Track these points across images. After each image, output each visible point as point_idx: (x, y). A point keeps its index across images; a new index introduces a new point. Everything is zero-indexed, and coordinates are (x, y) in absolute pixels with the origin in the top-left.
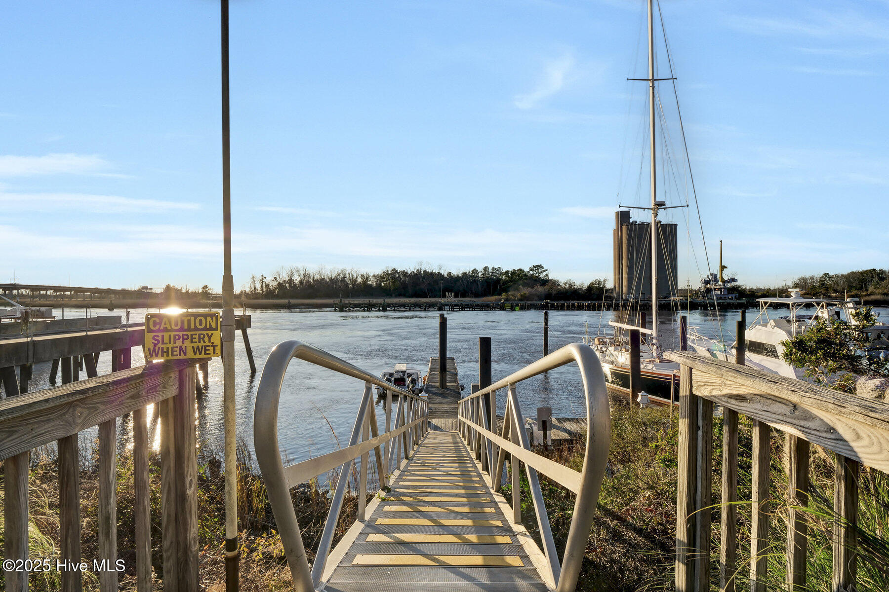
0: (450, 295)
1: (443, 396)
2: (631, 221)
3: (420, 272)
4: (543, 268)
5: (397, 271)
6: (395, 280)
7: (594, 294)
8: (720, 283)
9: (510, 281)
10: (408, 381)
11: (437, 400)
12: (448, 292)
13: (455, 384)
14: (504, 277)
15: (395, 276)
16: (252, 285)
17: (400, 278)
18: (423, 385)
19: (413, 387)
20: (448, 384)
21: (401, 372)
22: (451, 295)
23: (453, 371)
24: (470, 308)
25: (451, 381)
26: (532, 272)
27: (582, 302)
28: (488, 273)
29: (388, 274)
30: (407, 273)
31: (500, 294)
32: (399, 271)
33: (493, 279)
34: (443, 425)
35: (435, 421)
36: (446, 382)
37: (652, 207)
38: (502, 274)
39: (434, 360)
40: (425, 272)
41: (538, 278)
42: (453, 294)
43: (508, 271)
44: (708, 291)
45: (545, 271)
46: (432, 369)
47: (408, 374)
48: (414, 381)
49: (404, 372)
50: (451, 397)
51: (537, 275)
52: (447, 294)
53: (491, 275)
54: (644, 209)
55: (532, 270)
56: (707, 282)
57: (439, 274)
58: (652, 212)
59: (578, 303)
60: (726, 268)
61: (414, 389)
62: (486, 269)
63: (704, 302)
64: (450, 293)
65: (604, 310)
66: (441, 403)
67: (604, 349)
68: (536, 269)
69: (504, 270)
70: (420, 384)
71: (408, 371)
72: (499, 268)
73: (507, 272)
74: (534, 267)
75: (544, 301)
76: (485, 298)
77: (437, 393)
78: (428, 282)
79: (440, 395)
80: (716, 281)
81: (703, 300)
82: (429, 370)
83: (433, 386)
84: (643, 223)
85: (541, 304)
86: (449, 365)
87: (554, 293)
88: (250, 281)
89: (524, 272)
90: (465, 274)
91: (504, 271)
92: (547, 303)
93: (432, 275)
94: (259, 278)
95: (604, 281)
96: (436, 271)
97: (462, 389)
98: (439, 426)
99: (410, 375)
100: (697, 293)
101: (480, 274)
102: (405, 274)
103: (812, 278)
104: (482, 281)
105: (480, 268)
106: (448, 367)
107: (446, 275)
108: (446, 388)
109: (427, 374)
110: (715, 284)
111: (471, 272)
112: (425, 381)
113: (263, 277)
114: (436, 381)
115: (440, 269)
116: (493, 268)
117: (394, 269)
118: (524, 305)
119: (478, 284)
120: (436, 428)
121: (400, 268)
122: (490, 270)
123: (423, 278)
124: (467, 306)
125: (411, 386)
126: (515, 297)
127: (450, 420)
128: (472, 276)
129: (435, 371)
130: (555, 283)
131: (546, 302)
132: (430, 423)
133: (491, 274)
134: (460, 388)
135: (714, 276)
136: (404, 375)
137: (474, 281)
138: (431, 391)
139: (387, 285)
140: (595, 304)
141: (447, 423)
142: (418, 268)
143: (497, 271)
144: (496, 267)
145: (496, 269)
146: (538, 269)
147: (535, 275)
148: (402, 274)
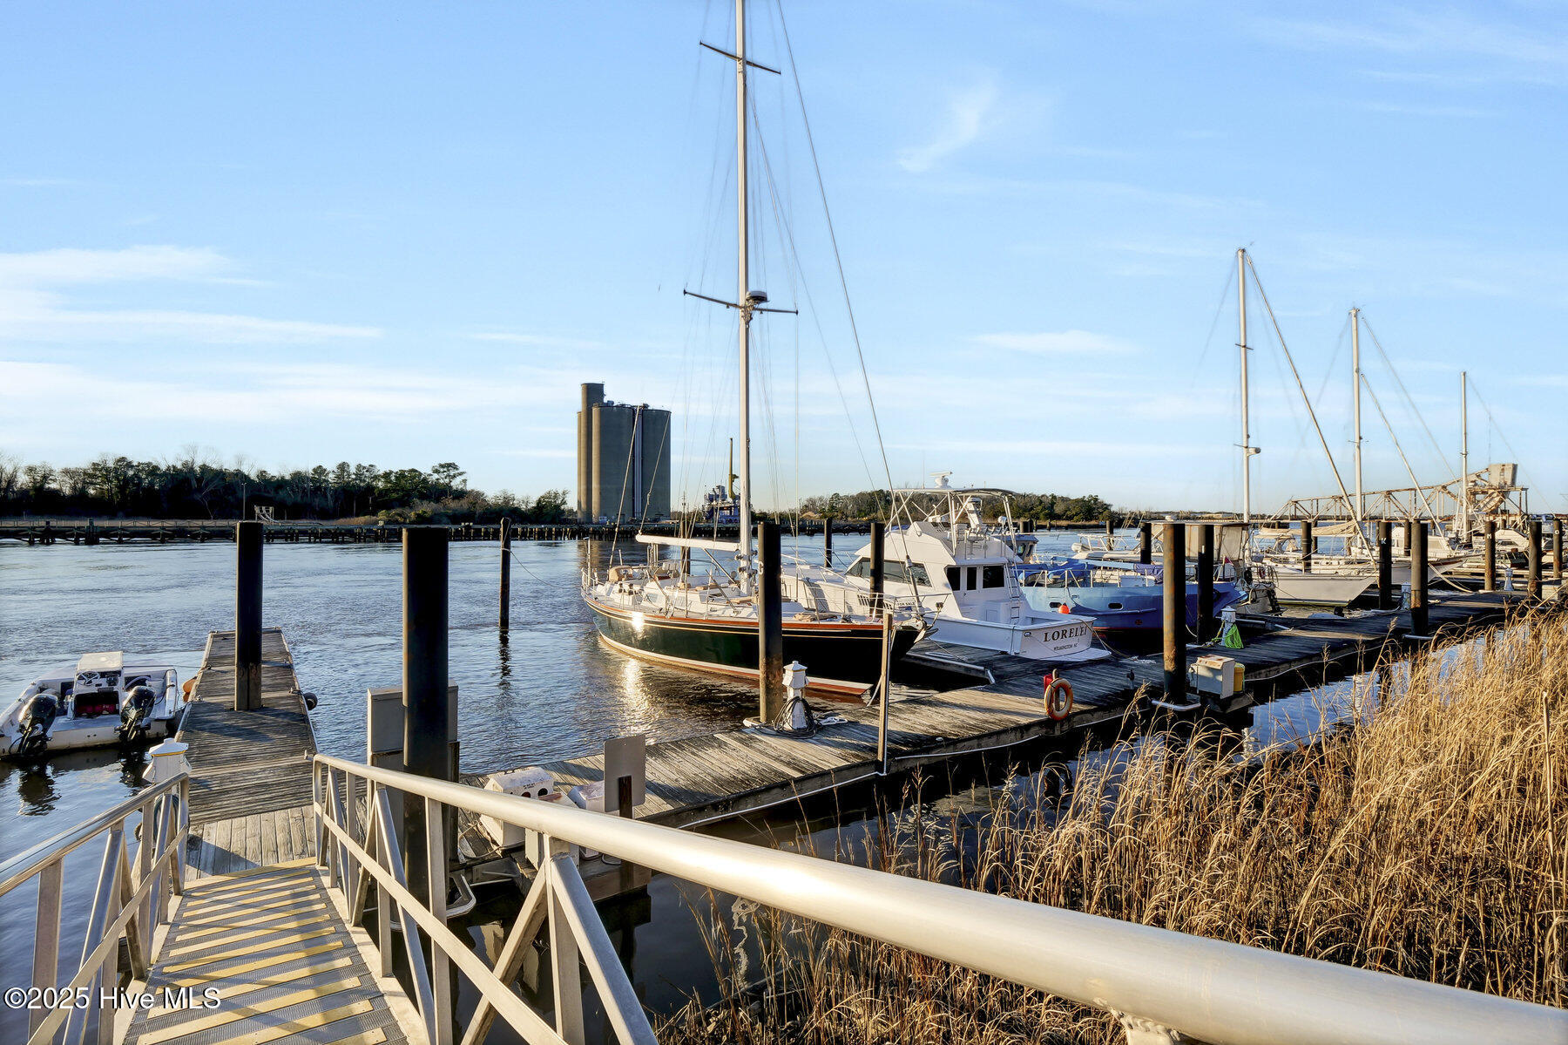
0: (264, 512)
1: (251, 735)
2: (605, 400)
3: (192, 468)
4: (457, 469)
6: (126, 482)
7: (547, 514)
8: (729, 500)
9: (395, 491)
10: (126, 697)
11: (229, 752)
12: (260, 505)
13: (286, 694)
14: (380, 484)
15: (125, 473)
17: (139, 478)
18: (181, 704)
19: (139, 718)
20: (264, 696)
21: (103, 675)
22: (268, 511)
23: (278, 659)
24: (310, 537)
25: (274, 688)
26: (436, 476)
27: (529, 527)
28: (349, 475)
29: (108, 470)
30: (156, 468)
31: (374, 513)
33: (359, 486)
34: (252, 844)
35: (217, 834)
36: (258, 691)
37: (742, 302)
38: (376, 478)
39: (221, 638)
40: (204, 468)
41: (448, 486)
42: (271, 509)
43: (391, 472)
44: (711, 512)
45: (461, 474)
46: (212, 661)
47: (128, 680)
48: (145, 700)
49: (112, 676)
50: (277, 732)
51: (446, 481)
52: (257, 509)
53: (356, 479)
54: (728, 305)
55: (437, 471)
56: (711, 499)
57: (239, 474)
58: (740, 312)
59: (523, 528)
60: (737, 477)
61: (143, 723)
62: (343, 467)
63: (709, 526)
64: (263, 508)
65: (566, 539)
66: (241, 759)
67: (636, 588)
68: (445, 469)
69: (381, 469)
70: (171, 704)
71: (127, 672)
72: (372, 466)
73: (387, 475)
74: (442, 466)
75: (463, 524)
76: (342, 521)
77: (230, 727)
78: (211, 487)
79: (238, 732)
80: (724, 497)
81: (707, 524)
82: (203, 664)
83: (217, 708)
84: (623, 406)
85: (457, 530)
86: (267, 645)
87: (479, 510)
89: (421, 474)
90: (298, 477)
91: (381, 472)
92: (468, 528)
93: (220, 475)
95: (564, 493)
96: (230, 466)
97: (311, 706)
98: (236, 848)
99: (131, 682)
100: (699, 515)
101: (331, 476)
102: (153, 470)
103: (821, 499)
104: (336, 491)
105: (331, 466)
106: (264, 650)
107: (253, 476)
108: (262, 709)
109: (198, 673)
110: (723, 500)
111: (311, 471)
112: (188, 694)
114: (227, 692)
115: (240, 463)
116: (359, 467)
117: (123, 459)
119: (326, 497)
120: (224, 861)
121: (135, 459)
122: (353, 470)
123: (199, 480)
124: (304, 533)
125: (133, 714)
126: (405, 519)
127: (279, 815)
128: (312, 480)
129: (223, 664)
130: (477, 496)
131: (465, 527)
132: (194, 843)
133: (354, 477)
134: (304, 701)
135: (721, 488)
136: (113, 683)
137: (319, 488)
138: (207, 722)
139: (102, 493)
140: (550, 530)
141: (266, 829)
143: (367, 471)
144: (366, 464)
145: (364, 468)
146: (449, 470)
147: (442, 481)
148: (143, 469)
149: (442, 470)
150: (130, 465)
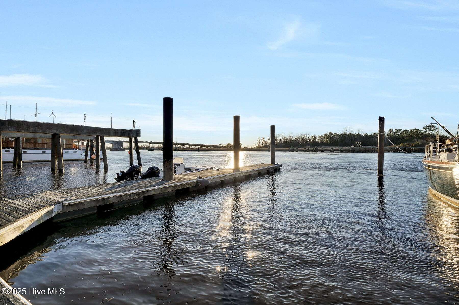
0: (358, 143)
3: (347, 134)
4: (434, 127)
5: (332, 133)
6: (331, 138)
9: (408, 136)
12: (357, 141)
14: (404, 134)
16: (258, 142)
17: (334, 137)
26: (425, 130)
28: (392, 133)
29: (327, 135)
30: (338, 134)
32: (333, 134)
33: (396, 136)
38: (402, 133)
40: (350, 134)
41: (430, 134)
42: (360, 143)
45: (436, 129)
51: (430, 132)
53: (394, 134)
62: (391, 130)
68: (429, 128)
72: (400, 129)
74: (427, 126)
78: (351, 139)
88: (258, 140)
89: (418, 130)
94: (261, 139)
96: (357, 133)
101: (387, 133)
104: (388, 138)
105: (387, 130)
107: (363, 135)
113: (263, 138)
116: (396, 130)
117: (331, 132)
118: (415, 149)
121: (334, 132)
122: (394, 131)
133: (394, 133)
139: (326, 141)
142: (345, 131)
143: (399, 131)
144: (398, 129)
145: (398, 130)
146: (430, 128)
147: (427, 132)
148: (335, 135)
149: (427, 128)
150: (332, 134)
